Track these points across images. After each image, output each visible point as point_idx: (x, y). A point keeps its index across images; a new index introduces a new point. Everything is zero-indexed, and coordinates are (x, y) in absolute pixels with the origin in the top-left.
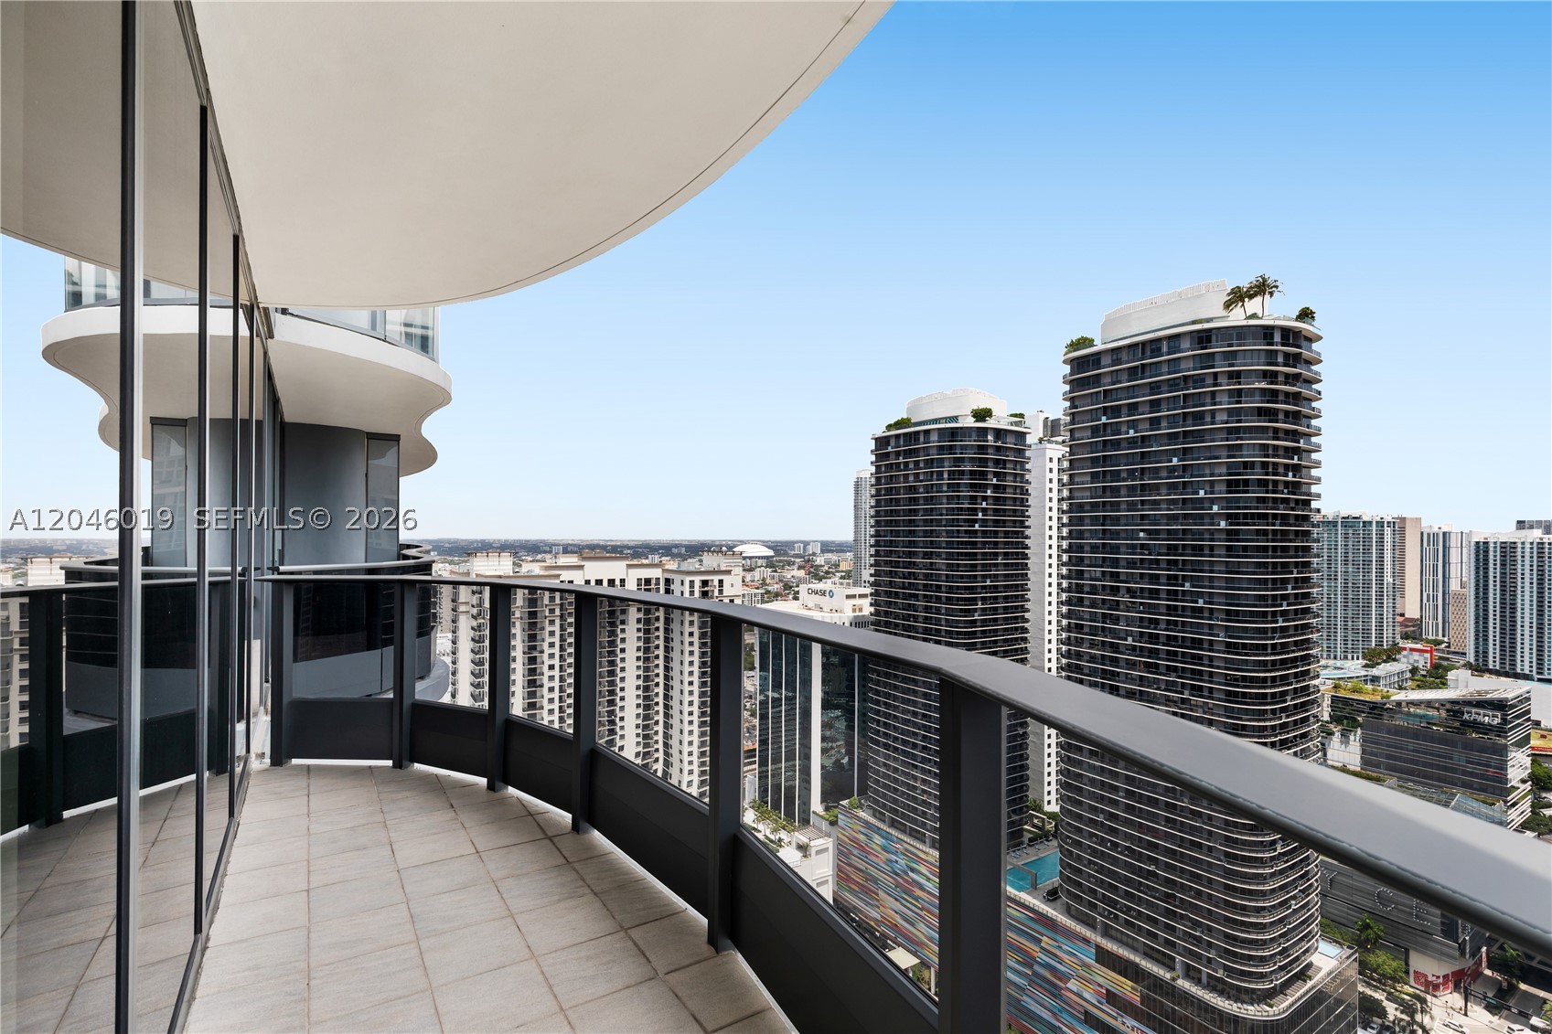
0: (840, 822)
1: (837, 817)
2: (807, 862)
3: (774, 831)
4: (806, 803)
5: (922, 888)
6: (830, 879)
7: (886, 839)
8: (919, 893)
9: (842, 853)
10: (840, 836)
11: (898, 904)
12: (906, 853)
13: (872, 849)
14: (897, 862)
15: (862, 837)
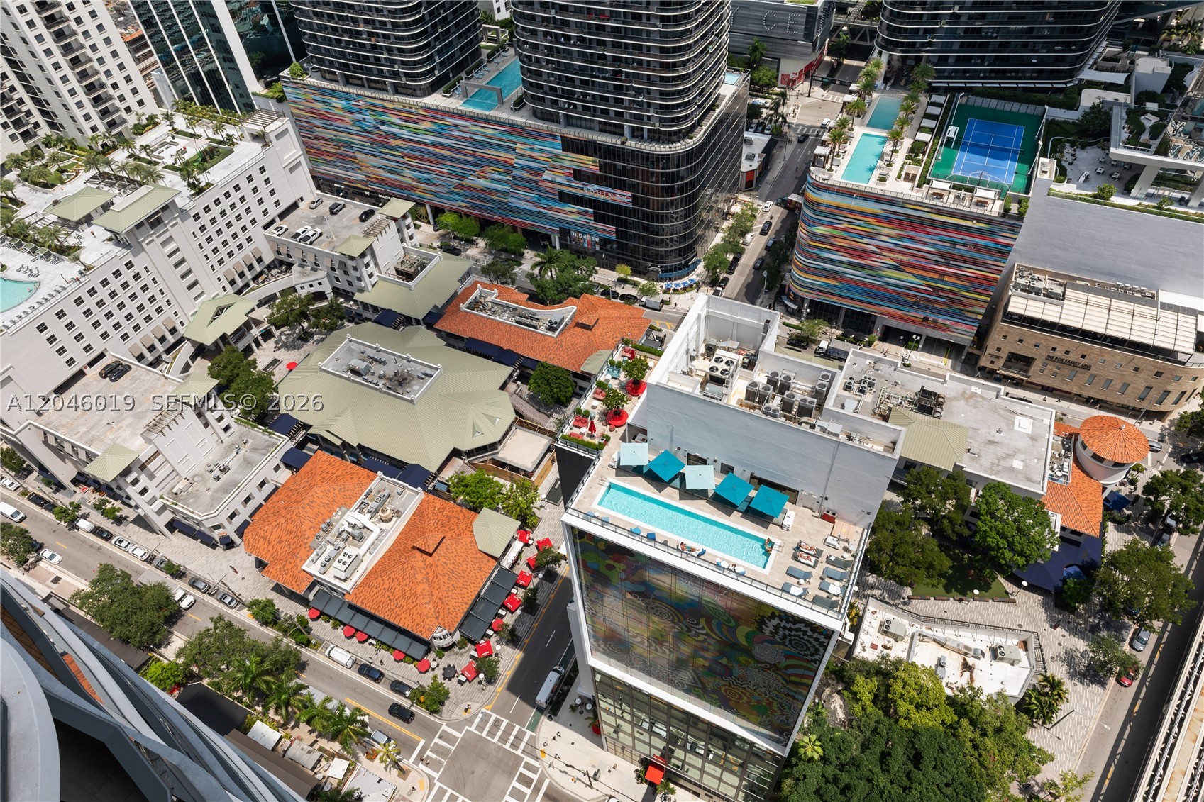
0: (289, 97)
1: (283, 92)
2: (270, 151)
3: (217, 129)
4: (240, 85)
5: (396, 137)
6: (302, 159)
7: (346, 99)
8: (395, 143)
9: (304, 130)
10: (294, 111)
11: (378, 159)
12: (371, 108)
13: (335, 114)
14: (364, 120)
15: (319, 106)
